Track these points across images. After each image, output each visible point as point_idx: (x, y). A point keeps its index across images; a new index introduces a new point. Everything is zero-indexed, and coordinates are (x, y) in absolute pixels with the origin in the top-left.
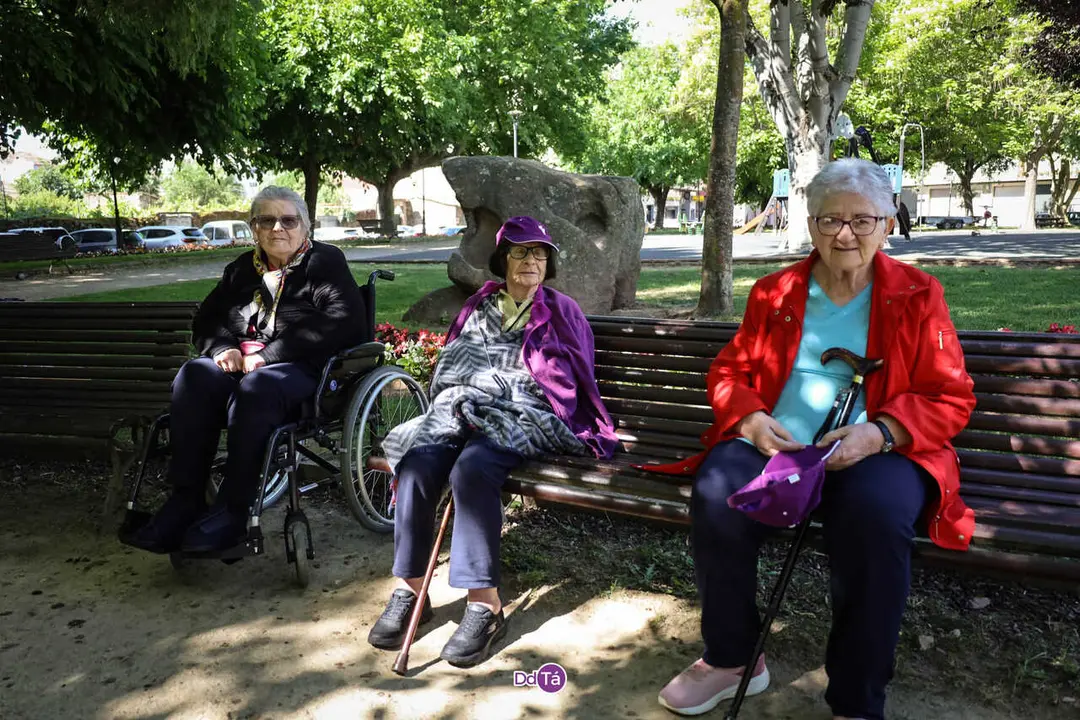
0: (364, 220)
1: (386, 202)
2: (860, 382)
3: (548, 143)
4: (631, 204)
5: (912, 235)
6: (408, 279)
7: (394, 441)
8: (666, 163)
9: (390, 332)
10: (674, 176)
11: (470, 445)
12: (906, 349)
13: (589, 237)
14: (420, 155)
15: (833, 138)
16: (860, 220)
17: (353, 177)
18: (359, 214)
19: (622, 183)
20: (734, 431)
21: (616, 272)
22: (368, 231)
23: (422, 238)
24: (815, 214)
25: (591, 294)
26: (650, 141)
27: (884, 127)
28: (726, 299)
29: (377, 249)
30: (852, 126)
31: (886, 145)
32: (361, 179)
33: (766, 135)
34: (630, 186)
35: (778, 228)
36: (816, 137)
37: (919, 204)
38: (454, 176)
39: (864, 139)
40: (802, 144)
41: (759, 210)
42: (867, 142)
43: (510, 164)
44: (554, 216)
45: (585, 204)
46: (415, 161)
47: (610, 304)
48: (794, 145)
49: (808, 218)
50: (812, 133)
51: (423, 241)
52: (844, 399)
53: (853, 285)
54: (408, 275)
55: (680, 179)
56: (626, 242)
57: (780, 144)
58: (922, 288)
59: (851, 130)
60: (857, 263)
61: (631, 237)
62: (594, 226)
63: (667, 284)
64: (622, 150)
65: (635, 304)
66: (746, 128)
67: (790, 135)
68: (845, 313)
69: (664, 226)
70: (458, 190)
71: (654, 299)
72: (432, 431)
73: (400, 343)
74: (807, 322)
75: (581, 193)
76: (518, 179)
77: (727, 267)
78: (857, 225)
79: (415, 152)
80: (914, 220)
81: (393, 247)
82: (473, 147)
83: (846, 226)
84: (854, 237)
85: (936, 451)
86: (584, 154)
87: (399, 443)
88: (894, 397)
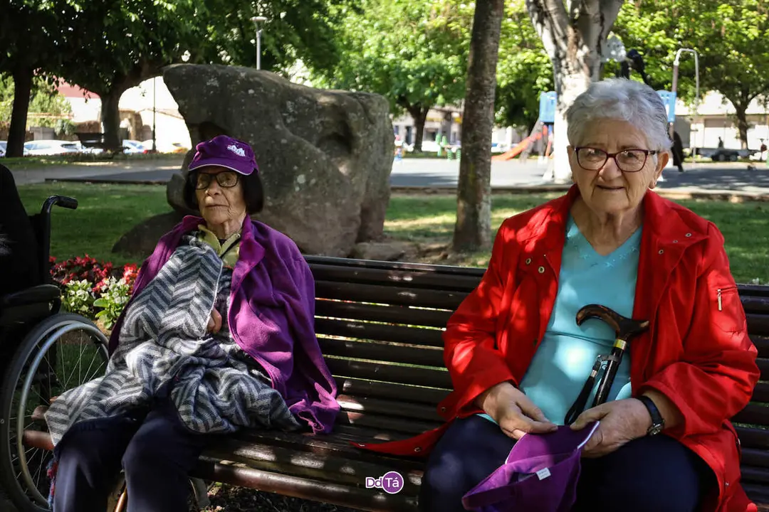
0: (84, 133)
1: (111, 113)
2: (623, 348)
3: (297, 54)
4: (380, 124)
5: (685, 166)
6: (127, 203)
7: (60, 411)
8: (425, 81)
9: (90, 266)
10: (435, 95)
11: (151, 419)
12: (679, 308)
13: (333, 160)
14: (151, 63)
15: (603, 61)
16: (628, 153)
17: (73, 85)
18: (81, 126)
19: (371, 101)
20: (476, 406)
21: (360, 200)
22: (88, 146)
23: (153, 155)
24: (576, 144)
25: (333, 225)
26: (409, 57)
27: (657, 51)
28: (483, 233)
29: (99, 166)
30: (623, 47)
31: (659, 70)
32: (81, 87)
33: (533, 55)
34: (379, 105)
35: (544, 155)
36: (586, 58)
37: (692, 134)
38: (178, 87)
39: (636, 63)
40: (570, 64)
41: (525, 134)
42: (639, 66)
43: (243, 75)
44: (291, 135)
45: (328, 122)
46: (146, 67)
47: (355, 236)
48: (561, 66)
49: (568, 147)
50: (580, 54)
51: (151, 158)
52: (604, 368)
53: (619, 231)
54: (128, 197)
55: (440, 99)
56: (374, 166)
57: (548, 65)
58: (700, 238)
59: (623, 52)
60: (623, 204)
61: (379, 160)
62: (336, 148)
63: (422, 214)
64: (378, 65)
65: (382, 236)
66: (511, 47)
67: (557, 55)
68: (609, 264)
69: (423, 149)
70: (181, 102)
71: (405, 231)
72: (103, 401)
73: (100, 280)
74: (563, 274)
75: (322, 110)
76: (251, 91)
77: (484, 197)
78: (624, 159)
79: (145, 59)
80: (687, 151)
81: (116, 165)
82: (212, 55)
83: (610, 160)
84: (619, 174)
85: (712, 434)
86: (337, 67)
87: (66, 413)
88: (664, 367)
